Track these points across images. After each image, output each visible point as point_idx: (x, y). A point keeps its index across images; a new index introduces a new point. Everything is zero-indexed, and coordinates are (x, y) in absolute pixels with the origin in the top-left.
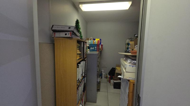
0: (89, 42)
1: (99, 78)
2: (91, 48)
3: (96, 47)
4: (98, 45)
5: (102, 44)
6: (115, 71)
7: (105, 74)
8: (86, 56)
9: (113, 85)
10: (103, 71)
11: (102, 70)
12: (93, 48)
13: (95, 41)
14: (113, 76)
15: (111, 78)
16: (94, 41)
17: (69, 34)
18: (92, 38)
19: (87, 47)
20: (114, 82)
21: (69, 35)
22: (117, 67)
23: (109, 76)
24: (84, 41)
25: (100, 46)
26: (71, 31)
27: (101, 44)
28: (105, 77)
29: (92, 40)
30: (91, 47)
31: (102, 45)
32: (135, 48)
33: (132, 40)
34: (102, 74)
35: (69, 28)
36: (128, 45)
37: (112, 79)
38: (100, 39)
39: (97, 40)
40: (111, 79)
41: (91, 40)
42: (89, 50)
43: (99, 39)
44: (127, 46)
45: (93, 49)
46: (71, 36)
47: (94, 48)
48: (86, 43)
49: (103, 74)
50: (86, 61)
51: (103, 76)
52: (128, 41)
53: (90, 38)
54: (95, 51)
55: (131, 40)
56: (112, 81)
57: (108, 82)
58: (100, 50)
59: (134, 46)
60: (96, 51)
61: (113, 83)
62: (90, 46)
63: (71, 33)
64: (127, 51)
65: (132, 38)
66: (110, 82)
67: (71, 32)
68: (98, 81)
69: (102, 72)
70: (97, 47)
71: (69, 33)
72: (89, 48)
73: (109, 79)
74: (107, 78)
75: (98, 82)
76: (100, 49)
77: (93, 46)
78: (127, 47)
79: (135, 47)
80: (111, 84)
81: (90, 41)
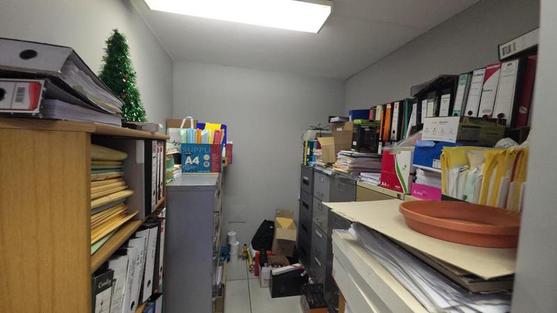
0: (180, 135)
1: (220, 268)
2: (189, 158)
3: (207, 157)
4: (215, 149)
5: (231, 143)
6: (273, 231)
7: (239, 245)
8: (162, 199)
9: (268, 285)
10: (232, 234)
11: (229, 234)
12: (197, 160)
13: (203, 133)
14: (268, 252)
15: (262, 260)
16: (199, 134)
17: (21, 90)
18: (192, 120)
19: (167, 159)
20: (273, 276)
21: (19, 100)
22: (277, 218)
23: (254, 252)
24: (147, 134)
25: (224, 149)
26: (40, 76)
27: (227, 143)
28: (240, 254)
29: (192, 127)
30: (187, 155)
31: (229, 147)
32: (338, 161)
33: (322, 132)
34: (229, 246)
35: (28, 55)
36: (312, 148)
37: (266, 264)
38: (223, 127)
39: (211, 129)
40: (262, 265)
41: (187, 126)
42: (177, 166)
43: (218, 127)
44: (309, 149)
45: (197, 162)
46: (37, 111)
47: (202, 160)
48: (163, 141)
49: (235, 244)
50: (163, 226)
51: (234, 253)
52: (310, 135)
53: (184, 120)
54: (204, 169)
55: (319, 131)
56: (265, 270)
57: (252, 275)
58: (223, 165)
59: (334, 152)
60: (211, 169)
61: (268, 277)
62: (182, 150)
63: (43, 89)
64: (307, 164)
65: (321, 127)
66: (257, 273)
67: (42, 82)
68: (218, 283)
69: (228, 238)
70: (211, 157)
71: (25, 85)
72: (178, 158)
73: (254, 263)
74: (247, 258)
75: (216, 286)
76: (224, 162)
77: (198, 152)
78: (308, 154)
79: (339, 156)
80: (263, 281)
81: (183, 131)
